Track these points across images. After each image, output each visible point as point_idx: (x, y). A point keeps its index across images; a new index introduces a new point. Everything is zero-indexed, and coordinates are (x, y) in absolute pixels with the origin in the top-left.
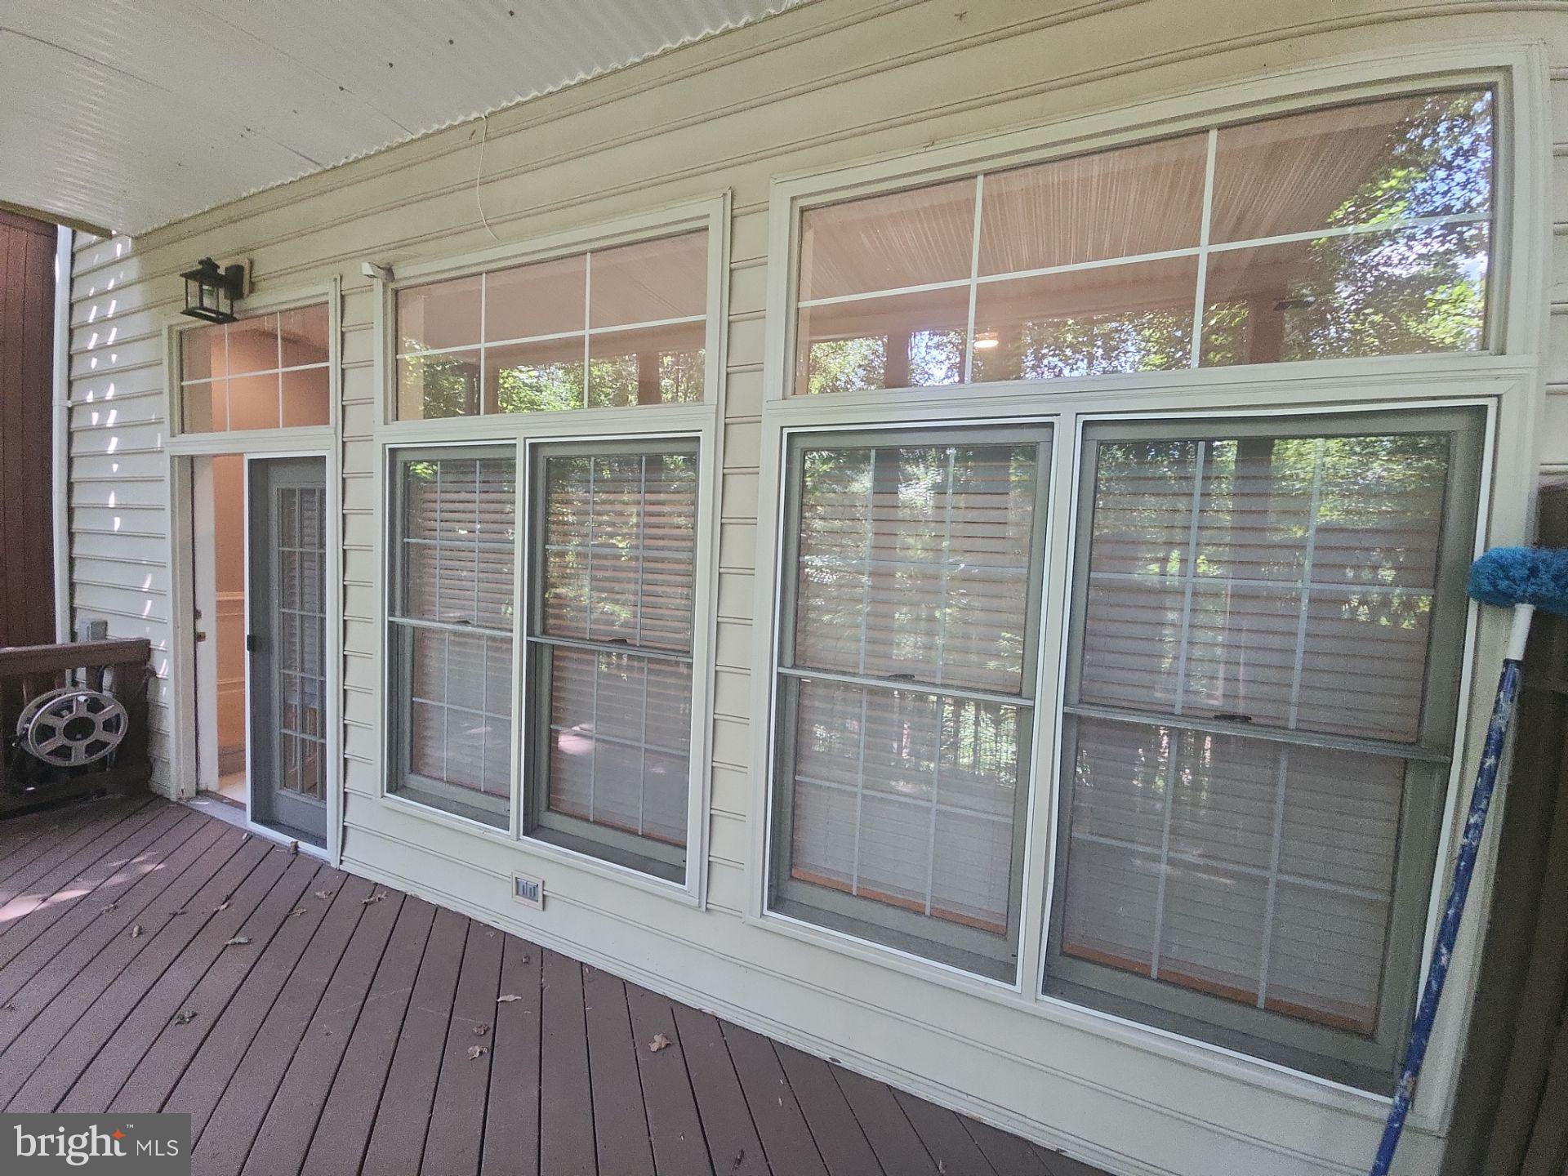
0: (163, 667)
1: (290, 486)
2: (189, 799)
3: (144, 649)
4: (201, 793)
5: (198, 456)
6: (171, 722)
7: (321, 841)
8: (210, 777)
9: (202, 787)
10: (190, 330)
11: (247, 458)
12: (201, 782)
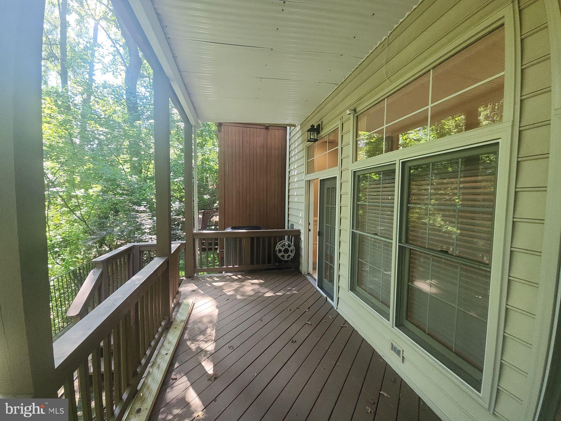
0: (302, 237)
1: (328, 187)
2: (306, 275)
3: (299, 232)
4: (309, 274)
5: (311, 180)
6: (303, 253)
7: (332, 299)
8: (311, 270)
9: (309, 272)
10: (310, 145)
11: (320, 179)
12: (309, 271)
